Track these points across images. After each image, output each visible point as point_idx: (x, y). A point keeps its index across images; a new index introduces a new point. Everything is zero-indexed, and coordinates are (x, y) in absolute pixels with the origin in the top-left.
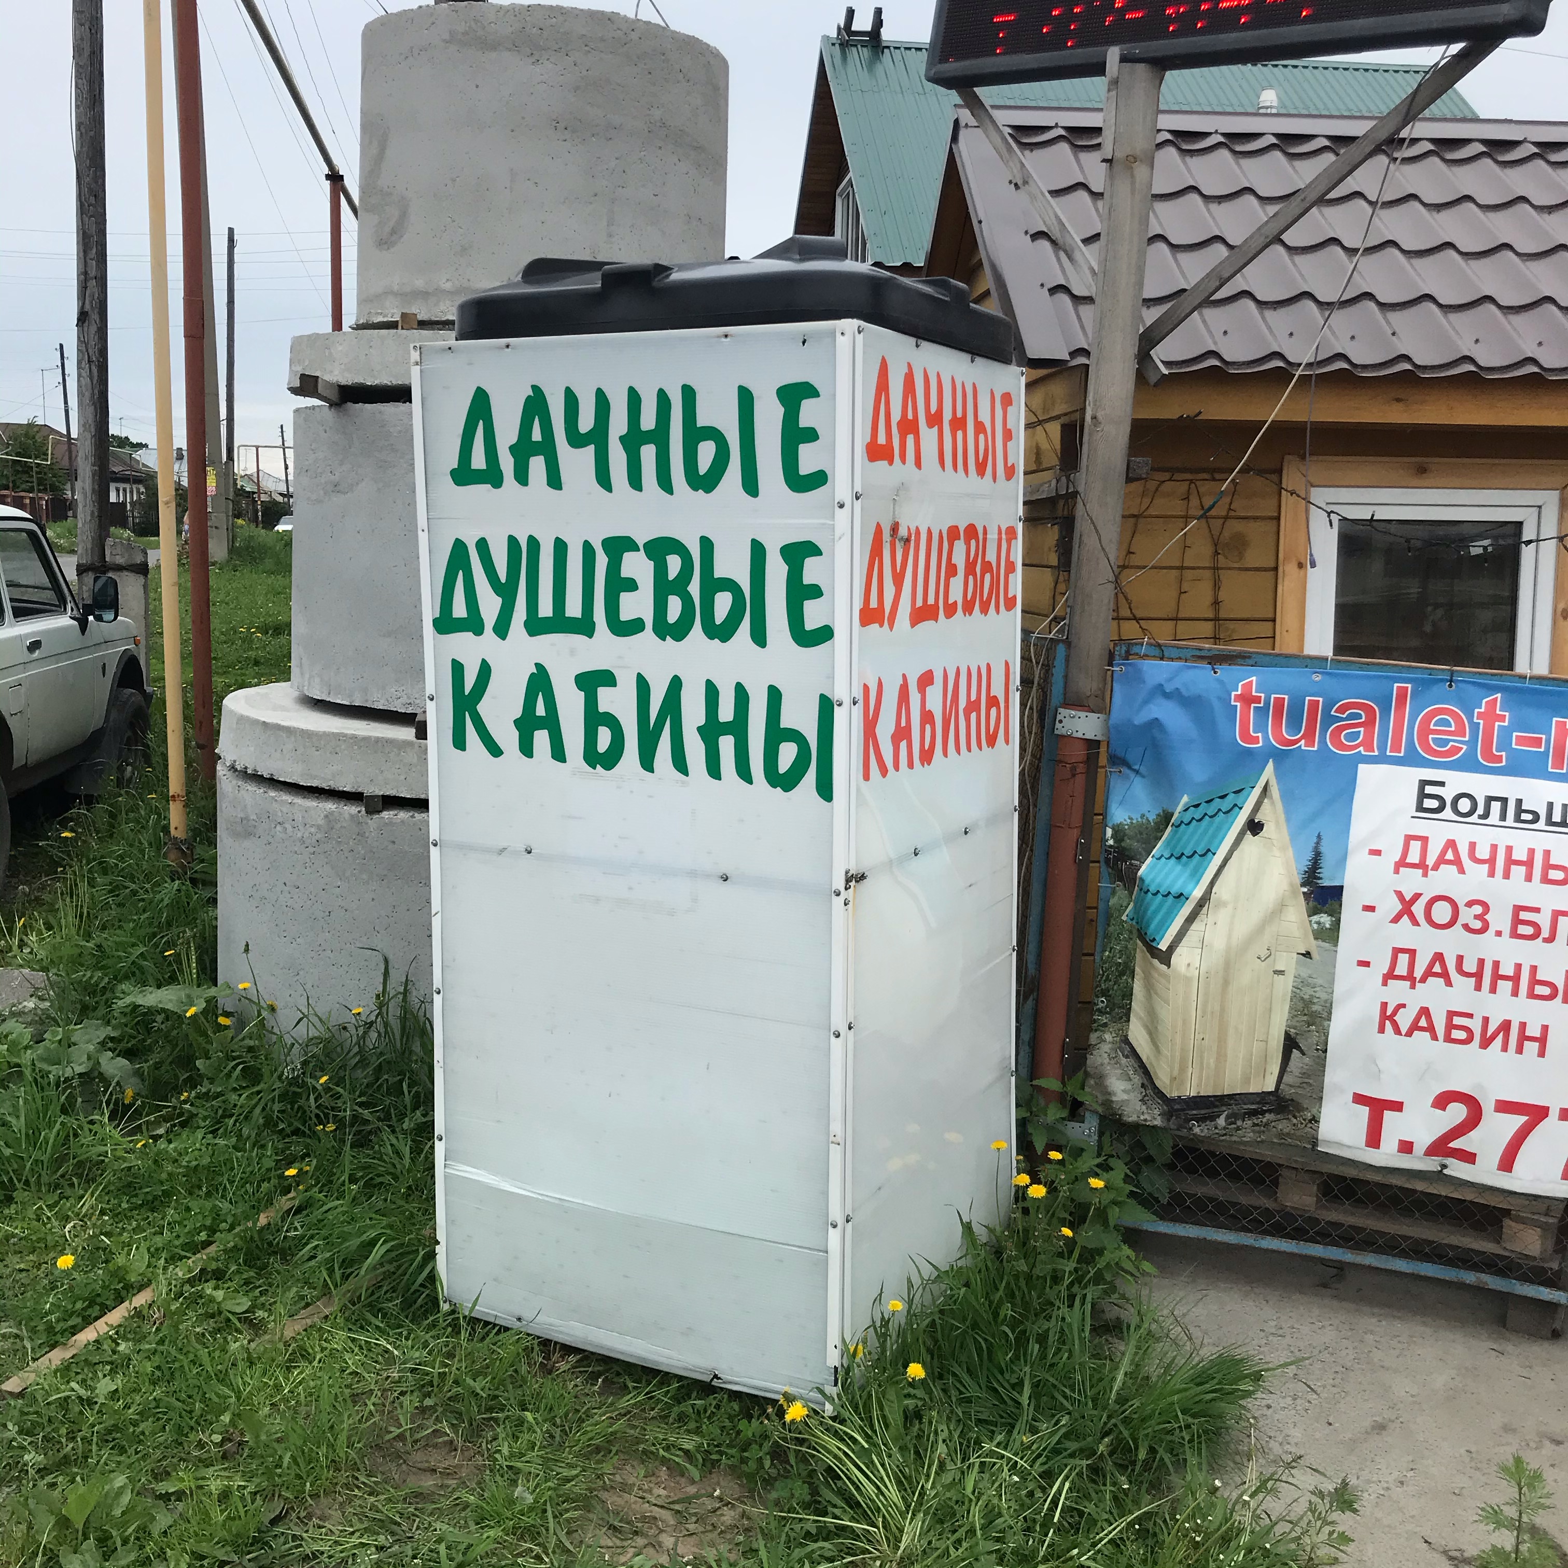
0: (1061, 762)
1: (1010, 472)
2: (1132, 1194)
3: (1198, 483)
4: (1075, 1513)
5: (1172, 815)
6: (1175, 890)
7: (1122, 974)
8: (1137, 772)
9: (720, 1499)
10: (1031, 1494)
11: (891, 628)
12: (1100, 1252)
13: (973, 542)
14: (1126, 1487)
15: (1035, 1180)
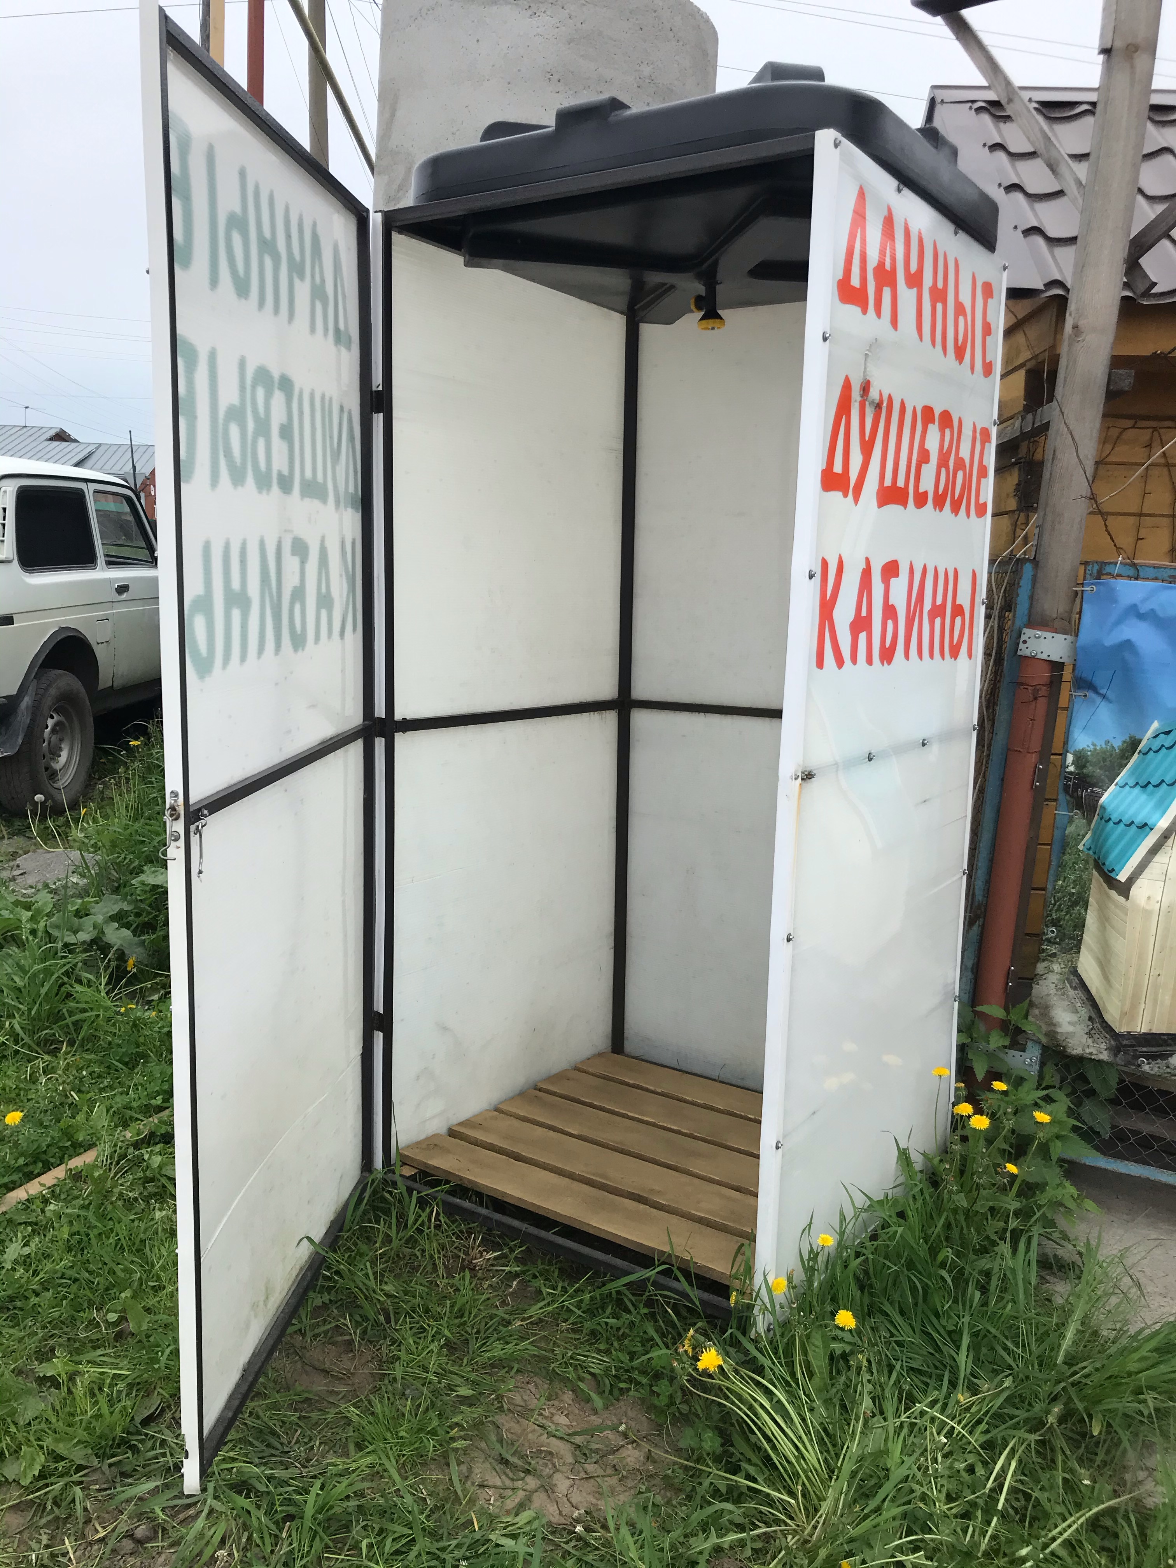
0: (1022, 684)
1: (988, 369)
2: (1075, 1129)
3: (1162, 431)
4: (1020, 1496)
5: (1140, 742)
6: (1138, 820)
7: (1076, 903)
8: (1104, 697)
9: (625, 1435)
10: (971, 1470)
11: (856, 500)
12: (1040, 1187)
13: (948, 431)
14: (1086, 1482)
15: (979, 1111)
